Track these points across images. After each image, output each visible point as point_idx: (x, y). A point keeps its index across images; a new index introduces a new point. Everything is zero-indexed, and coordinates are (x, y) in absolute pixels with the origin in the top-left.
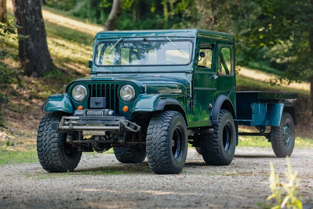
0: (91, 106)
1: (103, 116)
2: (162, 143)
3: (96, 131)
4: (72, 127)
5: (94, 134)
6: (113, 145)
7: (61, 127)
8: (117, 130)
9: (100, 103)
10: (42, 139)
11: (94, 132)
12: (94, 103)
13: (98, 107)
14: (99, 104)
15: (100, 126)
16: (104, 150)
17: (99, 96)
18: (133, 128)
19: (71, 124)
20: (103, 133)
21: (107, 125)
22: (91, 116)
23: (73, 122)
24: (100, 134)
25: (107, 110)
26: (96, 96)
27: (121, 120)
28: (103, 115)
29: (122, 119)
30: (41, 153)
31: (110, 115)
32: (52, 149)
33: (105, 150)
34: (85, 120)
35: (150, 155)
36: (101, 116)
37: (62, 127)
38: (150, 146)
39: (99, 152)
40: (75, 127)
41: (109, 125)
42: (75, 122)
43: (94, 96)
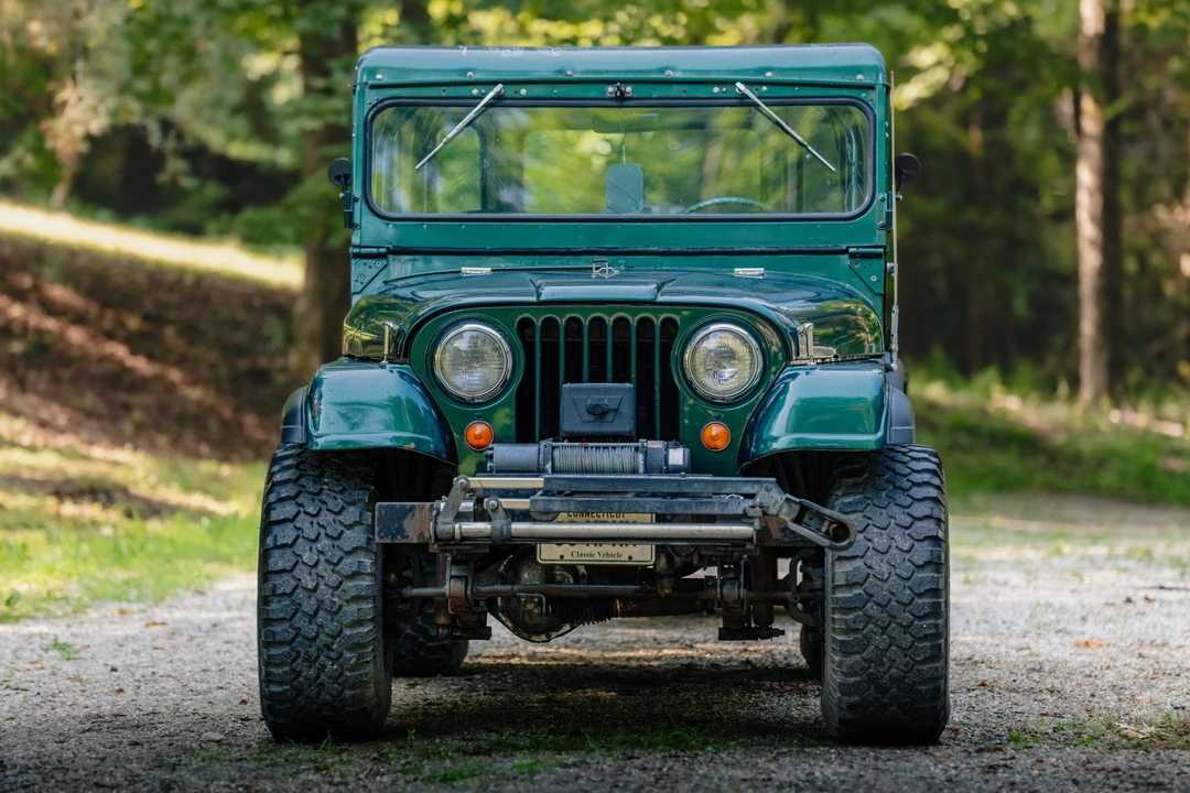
0: (567, 425)
1: (646, 472)
2: (920, 601)
3: (607, 548)
4: (505, 528)
5: (597, 557)
6: (625, 605)
7: (448, 527)
8: (738, 543)
9: (616, 411)
10: (294, 583)
11: (598, 549)
12: (583, 410)
13: (607, 428)
14: (610, 417)
15: (627, 522)
16: (561, 631)
17: (597, 376)
18: (824, 529)
19: (501, 513)
20: (643, 555)
21: (661, 519)
22: (577, 472)
23: (508, 503)
24: (630, 558)
25: (656, 445)
26: (610, 375)
27: (762, 492)
28: (641, 470)
29: (768, 490)
30: (287, 649)
31: (676, 470)
32: (348, 632)
33: (567, 627)
34: (560, 493)
35: (857, 658)
36: (635, 471)
37: (457, 526)
38: (860, 613)
39: (533, 638)
40: (519, 527)
41: (674, 516)
42: (522, 504)
43: (574, 376)
